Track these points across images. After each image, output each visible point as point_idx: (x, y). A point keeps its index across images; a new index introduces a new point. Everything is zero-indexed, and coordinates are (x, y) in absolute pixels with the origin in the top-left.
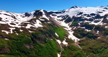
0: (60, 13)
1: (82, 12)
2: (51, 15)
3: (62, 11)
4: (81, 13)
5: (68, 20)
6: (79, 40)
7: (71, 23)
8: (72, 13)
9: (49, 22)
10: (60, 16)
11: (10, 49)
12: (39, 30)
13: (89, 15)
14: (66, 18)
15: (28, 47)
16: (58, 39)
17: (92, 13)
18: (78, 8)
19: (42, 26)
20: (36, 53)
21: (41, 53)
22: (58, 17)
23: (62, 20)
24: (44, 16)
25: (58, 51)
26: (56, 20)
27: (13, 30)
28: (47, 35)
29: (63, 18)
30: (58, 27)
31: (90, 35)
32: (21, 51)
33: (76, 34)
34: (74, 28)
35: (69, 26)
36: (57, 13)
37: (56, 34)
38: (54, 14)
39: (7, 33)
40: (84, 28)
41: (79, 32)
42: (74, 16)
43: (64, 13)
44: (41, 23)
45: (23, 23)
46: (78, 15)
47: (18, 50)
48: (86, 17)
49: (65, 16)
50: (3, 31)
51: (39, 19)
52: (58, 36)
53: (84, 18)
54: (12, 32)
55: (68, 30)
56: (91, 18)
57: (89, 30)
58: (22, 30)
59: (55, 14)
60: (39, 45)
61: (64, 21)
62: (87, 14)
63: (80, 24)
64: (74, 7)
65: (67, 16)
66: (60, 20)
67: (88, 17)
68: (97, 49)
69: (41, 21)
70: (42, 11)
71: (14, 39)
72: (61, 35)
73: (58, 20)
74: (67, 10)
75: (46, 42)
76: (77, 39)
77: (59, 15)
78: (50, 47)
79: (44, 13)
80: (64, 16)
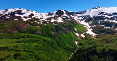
0: (81, 13)
1: (103, 11)
2: (71, 15)
3: (83, 12)
4: (102, 13)
5: (88, 19)
6: (96, 35)
7: (91, 22)
8: (93, 13)
9: (69, 20)
10: (80, 17)
11: (41, 33)
12: (61, 24)
13: (111, 14)
14: (86, 18)
15: (53, 33)
16: (77, 33)
17: (114, 12)
18: (101, 8)
19: (63, 22)
20: (59, 38)
21: (63, 39)
22: (78, 17)
23: (82, 20)
24: (65, 15)
25: (76, 40)
26: (76, 19)
27: (42, 22)
28: (67, 28)
29: (84, 18)
30: (77, 24)
31: (108, 31)
32: (48, 35)
33: (95, 30)
34: (94, 26)
35: (89, 25)
36: (77, 13)
37: (75, 29)
38: (74, 14)
39: (39, 23)
40: (104, 25)
41: (98, 29)
42: (95, 16)
43: (85, 13)
44: (62, 19)
45: (48, 18)
46: (99, 14)
47: (46, 34)
48: (107, 16)
49: (86, 16)
50: (36, 22)
51: (61, 17)
52: (77, 30)
53: (104, 17)
54: (41, 23)
55: (87, 27)
56: (112, 17)
57: (108, 27)
58: (48, 22)
59: (76, 14)
60: (60, 33)
61: (84, 20)
62: (109, 13)
63: (100, 22)
64: (97, 8)
65: (88, 16)
66: (80, 20)
67: (109, 16)
68: (111, 40)
69: (62, 18)
70: (63, 10)
71: (43, 27)
72: (80, 30)
73: (78, 20)
74: (88, 11)
75: (66, 33)
76: (95, 34)
77: (79, 15)
78: (70, 36)
79: (65, 12)
80: (84, 16)
